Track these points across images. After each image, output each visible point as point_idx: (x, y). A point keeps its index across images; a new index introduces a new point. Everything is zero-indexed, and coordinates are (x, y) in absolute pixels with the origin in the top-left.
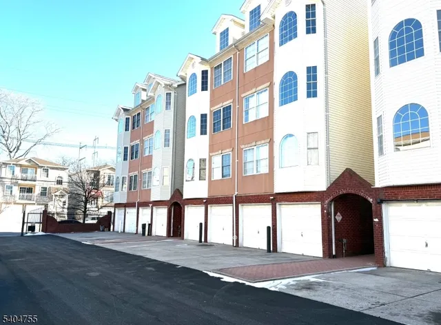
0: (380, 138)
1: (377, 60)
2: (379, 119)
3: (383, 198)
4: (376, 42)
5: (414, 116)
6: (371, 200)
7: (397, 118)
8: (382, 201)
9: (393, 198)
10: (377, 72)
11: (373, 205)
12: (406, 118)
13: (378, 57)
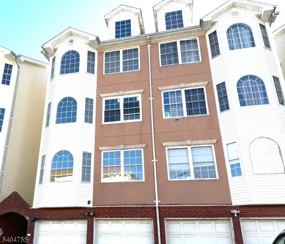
0: (42, 171)
1: (48, 116)
2: (44, 157)
3: (37, 217)
4: (50, 105)
5: (65, 159)
6: (28, 218)
7: (55, 158)
8: (35, 219)
9: (44, 218)
10: (47, 125)
11: (29, 222)
12: (60, 160)
13: (49, 115)
